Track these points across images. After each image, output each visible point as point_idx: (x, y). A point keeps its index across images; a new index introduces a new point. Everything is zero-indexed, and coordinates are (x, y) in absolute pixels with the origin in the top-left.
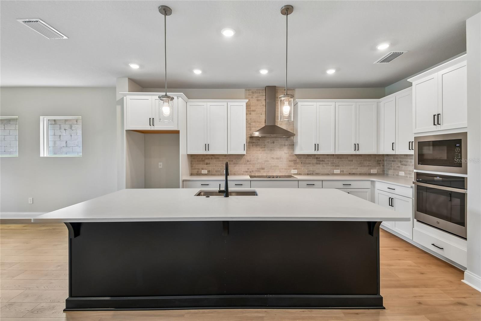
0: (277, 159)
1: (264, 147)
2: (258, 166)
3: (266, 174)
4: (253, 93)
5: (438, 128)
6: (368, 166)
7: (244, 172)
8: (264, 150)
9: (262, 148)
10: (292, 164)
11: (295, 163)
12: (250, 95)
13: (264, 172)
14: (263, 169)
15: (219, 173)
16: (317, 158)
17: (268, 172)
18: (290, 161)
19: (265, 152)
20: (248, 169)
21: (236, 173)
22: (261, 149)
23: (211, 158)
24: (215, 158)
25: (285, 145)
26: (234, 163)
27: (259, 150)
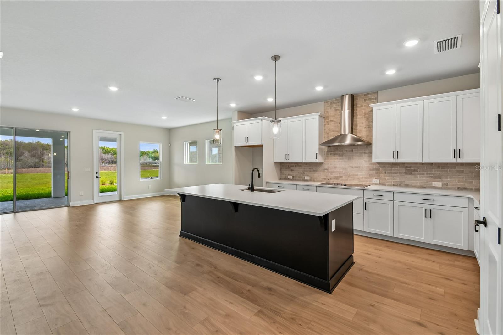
0: (356, 167)
1: (343, 156)
2: (336, 174)
3: (344, 182)
4: (331, 104)
7: (322, 179)
8: (342, 159)
9: (340, 156)
10: (373, 173)
11: (377, 173)
13: (342, 180)
14: (341, 177)
15: (302, 179)
16: (406, 167)
17: (347, 180)
18: (371, 170)
19: (343, 160)
20: (326, 177)
21: (315, 179)
22: (339, 158)
23: (295, 166)
24: (298, 166)
25: (365, 153)
26: (314, 171)
27: (338, 159)
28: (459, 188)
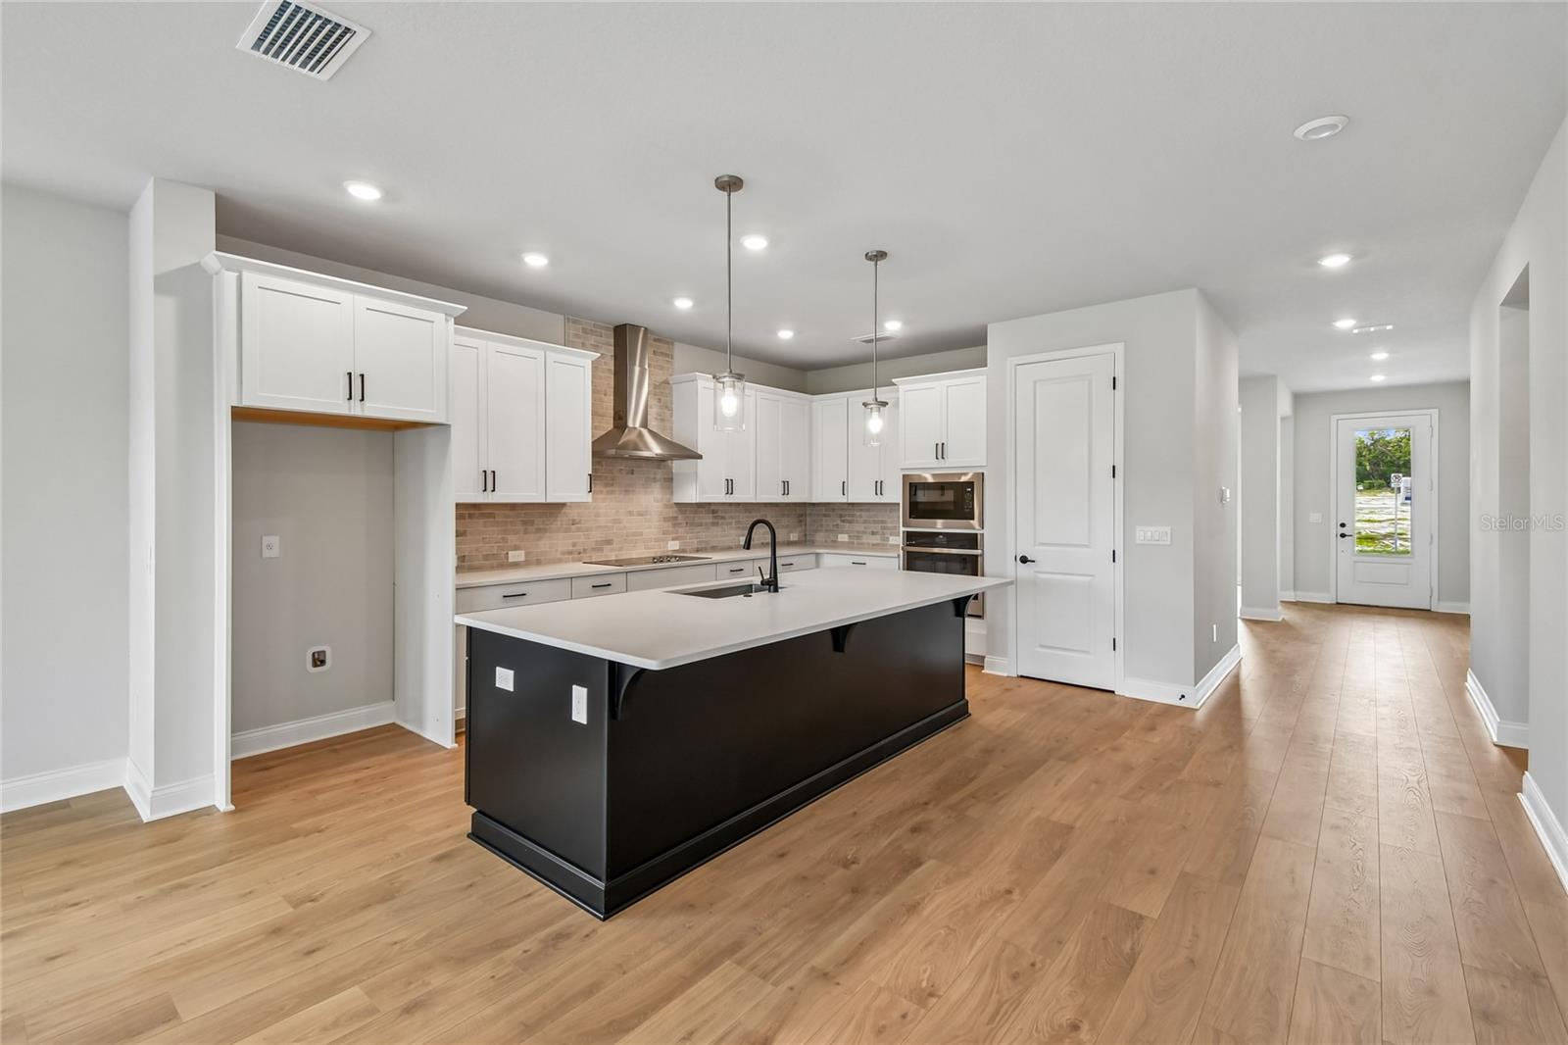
0: (640, 514)
1: (612, 485)
2: (597, 535)
3: (616, 556)
5: (942, 463)
6: (787, 526)
7: (563, 553)
8: (612, 492)
9: (606, 485)
10: (668, 525)
11: (674, 525)
12: (577, 336)
13: (611, 550)
14: (609, 542)
15: (495, 562)
16: (713, 512)
17: (621, 549)
18: (666, 519)
19: (613, 496)
20: (574, 545)
21: (542, 558)
22: (604, 490)
23: (471, 516)
24: (483, 515)
25: (655, 480)
26: (538, 530)
27: (601, 492)
28: (763, 544)
